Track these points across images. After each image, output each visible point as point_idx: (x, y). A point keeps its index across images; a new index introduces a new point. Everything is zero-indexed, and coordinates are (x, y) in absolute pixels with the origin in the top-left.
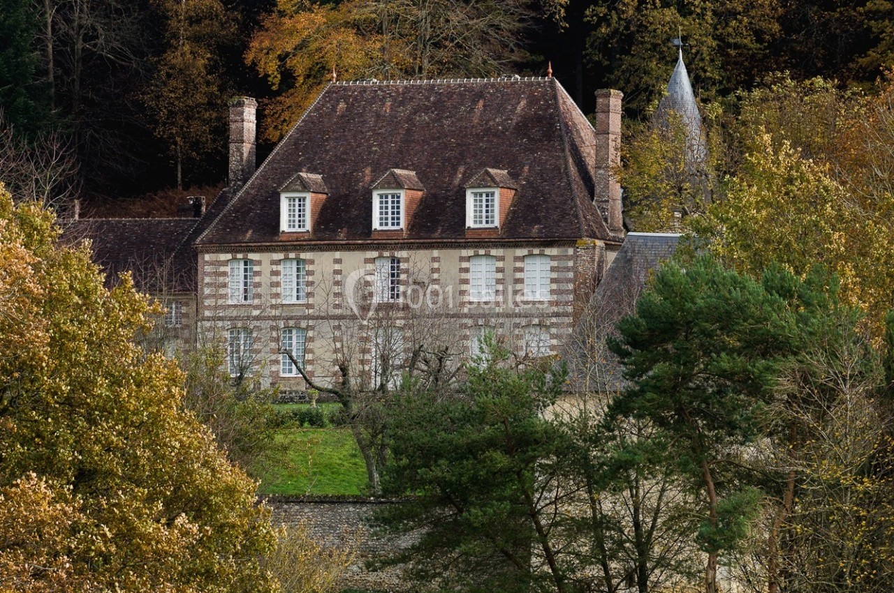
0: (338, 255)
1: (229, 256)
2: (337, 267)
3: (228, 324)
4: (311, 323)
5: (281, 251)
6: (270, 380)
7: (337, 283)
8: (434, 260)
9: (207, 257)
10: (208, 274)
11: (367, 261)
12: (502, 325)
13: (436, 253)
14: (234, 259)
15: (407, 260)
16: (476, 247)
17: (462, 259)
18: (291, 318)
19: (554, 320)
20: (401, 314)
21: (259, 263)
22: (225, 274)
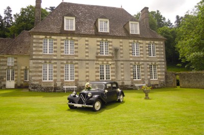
0: (87, 39)
1: (44, 37)
2: (87, 43)
3: (43, 61)
4: (77, 62)
5: (65, 36)
6: (61, 83)
7: (86, 48)
8: (121, 42)
9: (34, 36)
10: (35, 43)
11: (98, 41)
12: (143, 64)
13: (121, 40)
14: (46, 38)
15: (111, 42)
16: (134, 39)
17: (130, 43)
18: (69, 60)
19: (159, 63)
20: (111, 60)
21: (56, 40)
22: (42, 43)
